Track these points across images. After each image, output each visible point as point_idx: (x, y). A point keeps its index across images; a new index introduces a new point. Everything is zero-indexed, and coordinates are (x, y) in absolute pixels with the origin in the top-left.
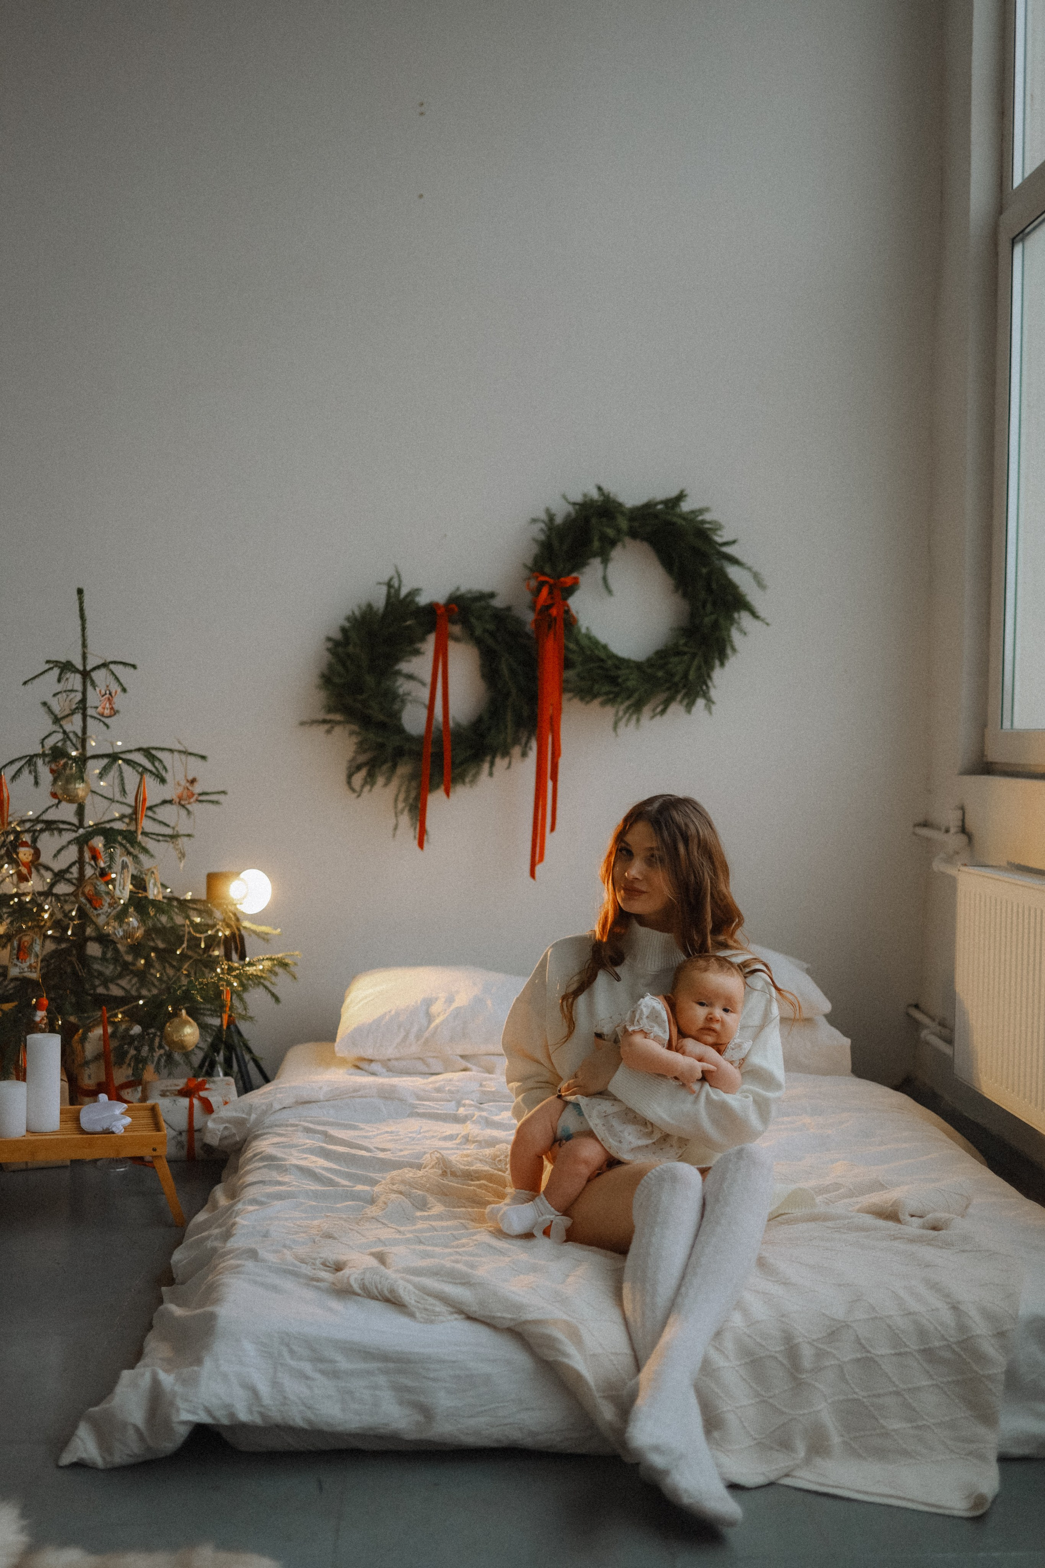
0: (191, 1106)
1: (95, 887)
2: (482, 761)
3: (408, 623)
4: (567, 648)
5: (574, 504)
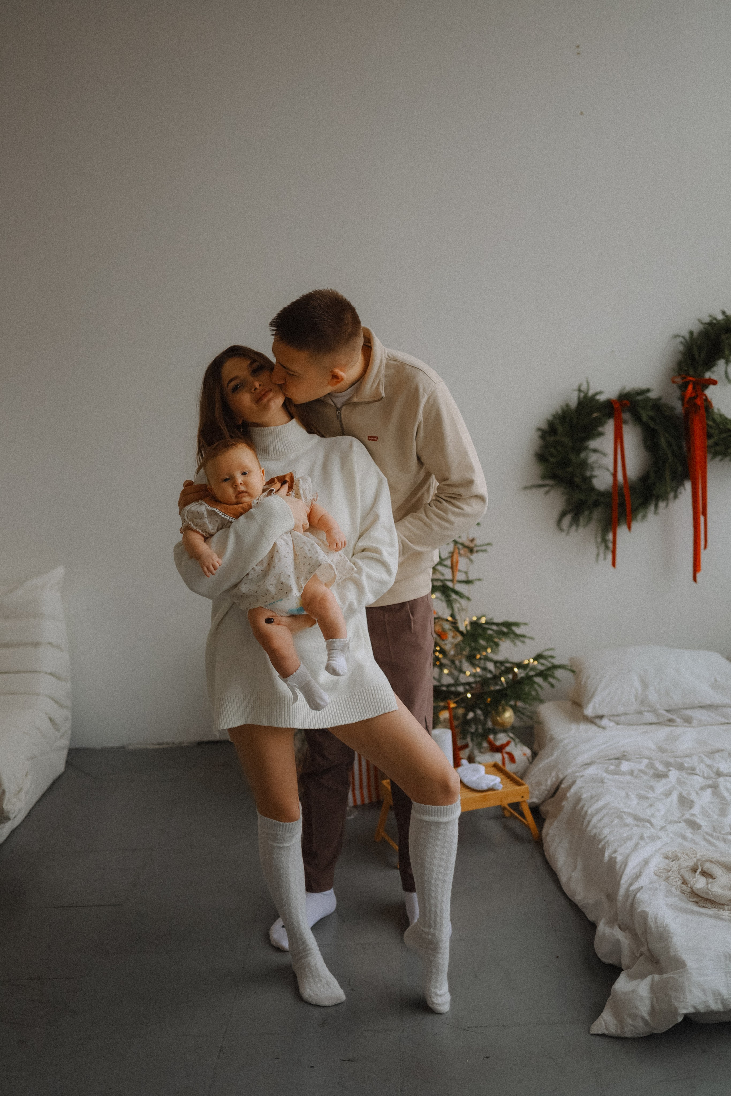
0: (503, 758)
1: (442, 626)
2: (650, 504)
3: (595, 415)
4: (708, 425)
5: (706, 324)
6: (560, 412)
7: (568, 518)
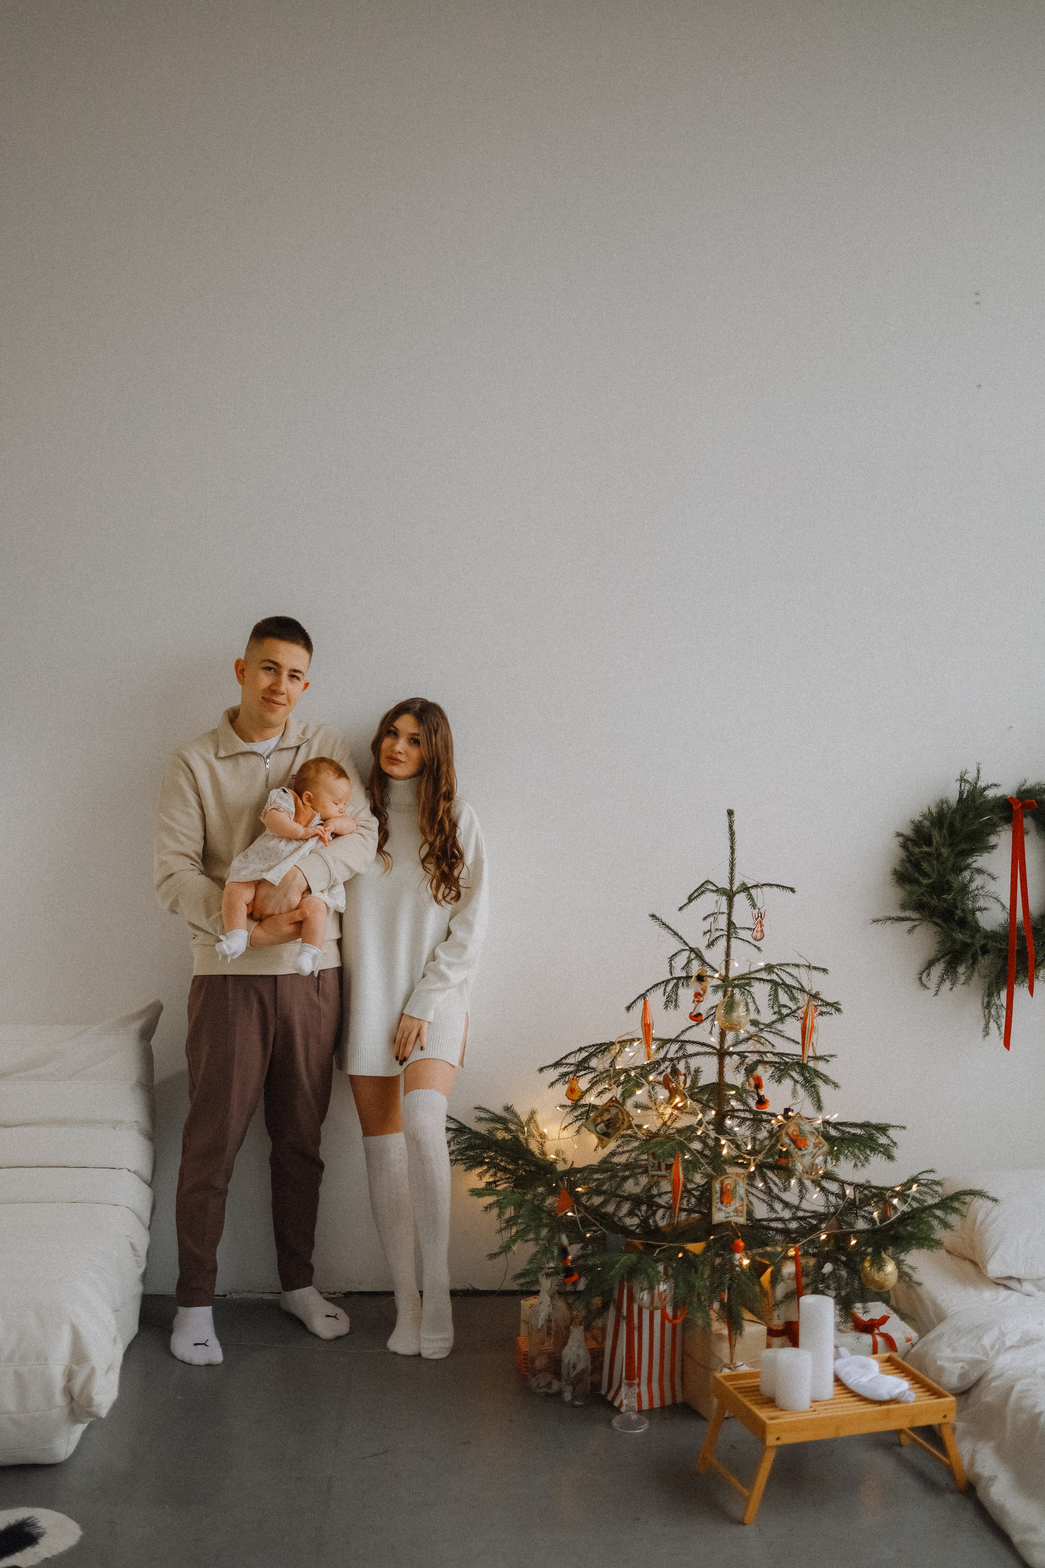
0: (875, 1343)
1: (799, 1127)
3: (986, 818)
6: (934, 810)
7: (938, 970)
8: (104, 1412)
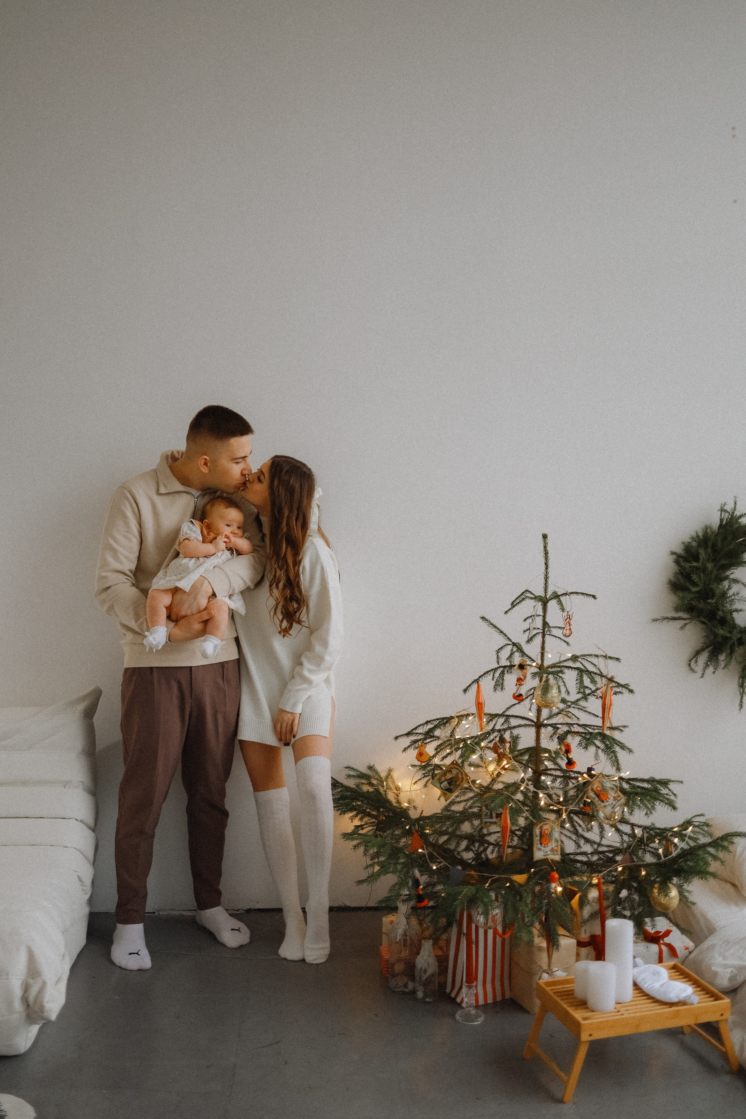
0: (661, 952)
1: (602, 784)
3: (740, 540)
6: (700, 534)
7: (703, 657)
8: (53, 1017)
